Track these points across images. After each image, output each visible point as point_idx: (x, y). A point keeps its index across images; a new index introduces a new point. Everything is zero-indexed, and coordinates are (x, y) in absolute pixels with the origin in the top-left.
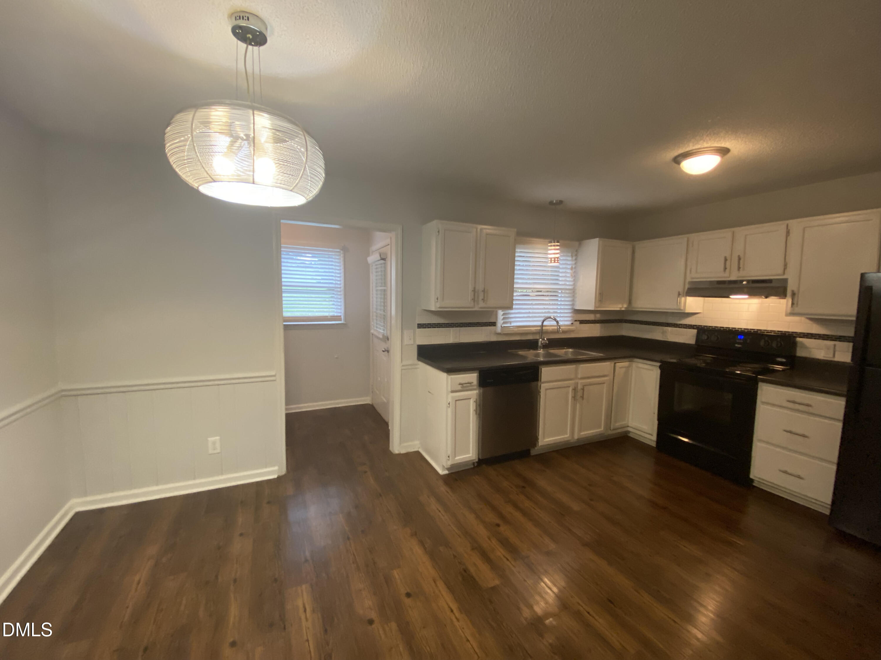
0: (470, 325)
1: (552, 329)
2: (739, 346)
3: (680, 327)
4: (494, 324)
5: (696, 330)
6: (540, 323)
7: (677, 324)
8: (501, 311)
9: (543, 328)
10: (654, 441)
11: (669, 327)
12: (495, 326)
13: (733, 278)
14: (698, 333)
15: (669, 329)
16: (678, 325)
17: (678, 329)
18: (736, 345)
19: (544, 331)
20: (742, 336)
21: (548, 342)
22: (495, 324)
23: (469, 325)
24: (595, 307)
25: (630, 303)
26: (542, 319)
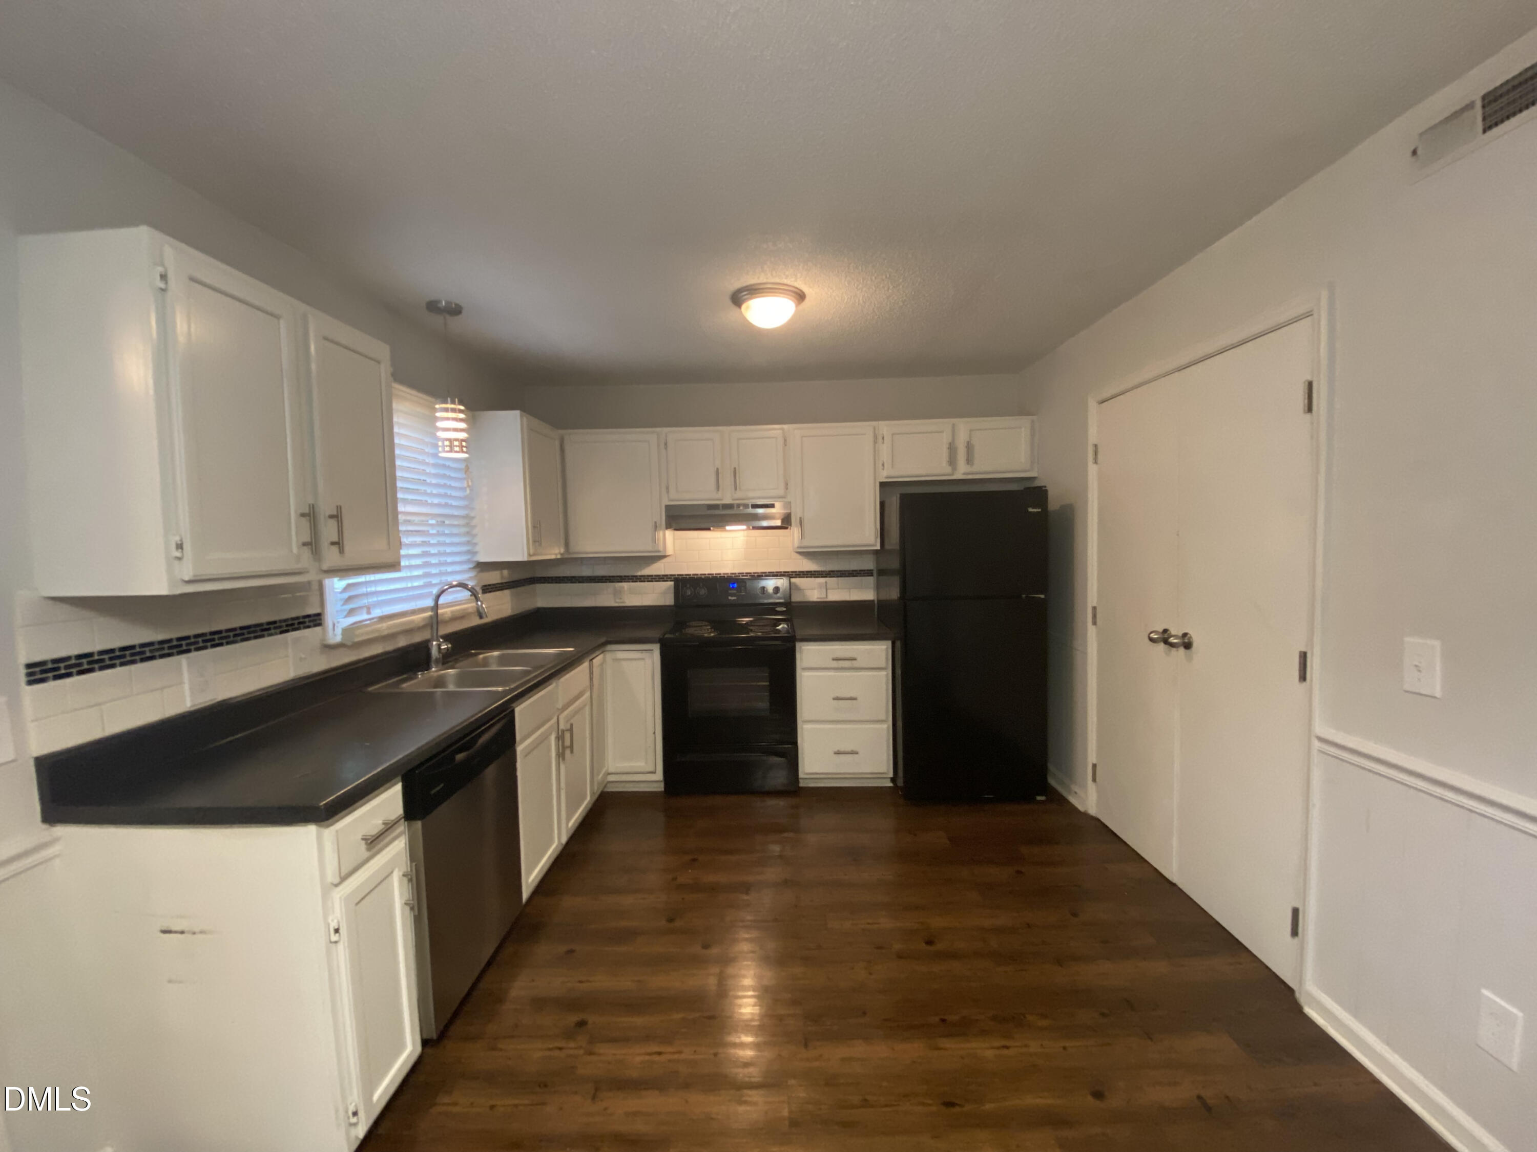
0: (249, 633)
1: (452, 612)
2: (734, 598)
3: (642, 579)
4: (316, 620)
5: (672, 583)
6: (430, 603)
7: (636, 576)
8: (336, 580)
9: (440, 611)
10: (661, 781)
11: (625, 582)
12: (320, 625)
13: (727, 501)
14: (676, 587)
15: (625, 585)
16: (638, 577)
17: (638, 584)
18: (730, 598)
19: (440, 618)
20: (734, 584)
21: (450, 646)
22: (320, 620)
23: (243, 634)
24: (530, 555)
25: (567, 545)
26: (435, 591)
